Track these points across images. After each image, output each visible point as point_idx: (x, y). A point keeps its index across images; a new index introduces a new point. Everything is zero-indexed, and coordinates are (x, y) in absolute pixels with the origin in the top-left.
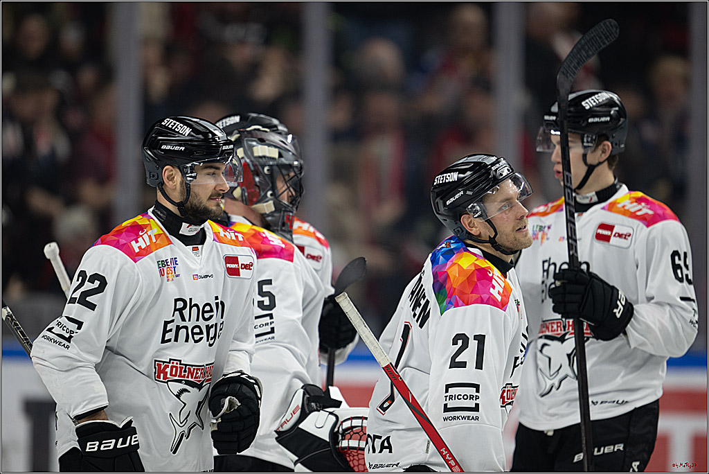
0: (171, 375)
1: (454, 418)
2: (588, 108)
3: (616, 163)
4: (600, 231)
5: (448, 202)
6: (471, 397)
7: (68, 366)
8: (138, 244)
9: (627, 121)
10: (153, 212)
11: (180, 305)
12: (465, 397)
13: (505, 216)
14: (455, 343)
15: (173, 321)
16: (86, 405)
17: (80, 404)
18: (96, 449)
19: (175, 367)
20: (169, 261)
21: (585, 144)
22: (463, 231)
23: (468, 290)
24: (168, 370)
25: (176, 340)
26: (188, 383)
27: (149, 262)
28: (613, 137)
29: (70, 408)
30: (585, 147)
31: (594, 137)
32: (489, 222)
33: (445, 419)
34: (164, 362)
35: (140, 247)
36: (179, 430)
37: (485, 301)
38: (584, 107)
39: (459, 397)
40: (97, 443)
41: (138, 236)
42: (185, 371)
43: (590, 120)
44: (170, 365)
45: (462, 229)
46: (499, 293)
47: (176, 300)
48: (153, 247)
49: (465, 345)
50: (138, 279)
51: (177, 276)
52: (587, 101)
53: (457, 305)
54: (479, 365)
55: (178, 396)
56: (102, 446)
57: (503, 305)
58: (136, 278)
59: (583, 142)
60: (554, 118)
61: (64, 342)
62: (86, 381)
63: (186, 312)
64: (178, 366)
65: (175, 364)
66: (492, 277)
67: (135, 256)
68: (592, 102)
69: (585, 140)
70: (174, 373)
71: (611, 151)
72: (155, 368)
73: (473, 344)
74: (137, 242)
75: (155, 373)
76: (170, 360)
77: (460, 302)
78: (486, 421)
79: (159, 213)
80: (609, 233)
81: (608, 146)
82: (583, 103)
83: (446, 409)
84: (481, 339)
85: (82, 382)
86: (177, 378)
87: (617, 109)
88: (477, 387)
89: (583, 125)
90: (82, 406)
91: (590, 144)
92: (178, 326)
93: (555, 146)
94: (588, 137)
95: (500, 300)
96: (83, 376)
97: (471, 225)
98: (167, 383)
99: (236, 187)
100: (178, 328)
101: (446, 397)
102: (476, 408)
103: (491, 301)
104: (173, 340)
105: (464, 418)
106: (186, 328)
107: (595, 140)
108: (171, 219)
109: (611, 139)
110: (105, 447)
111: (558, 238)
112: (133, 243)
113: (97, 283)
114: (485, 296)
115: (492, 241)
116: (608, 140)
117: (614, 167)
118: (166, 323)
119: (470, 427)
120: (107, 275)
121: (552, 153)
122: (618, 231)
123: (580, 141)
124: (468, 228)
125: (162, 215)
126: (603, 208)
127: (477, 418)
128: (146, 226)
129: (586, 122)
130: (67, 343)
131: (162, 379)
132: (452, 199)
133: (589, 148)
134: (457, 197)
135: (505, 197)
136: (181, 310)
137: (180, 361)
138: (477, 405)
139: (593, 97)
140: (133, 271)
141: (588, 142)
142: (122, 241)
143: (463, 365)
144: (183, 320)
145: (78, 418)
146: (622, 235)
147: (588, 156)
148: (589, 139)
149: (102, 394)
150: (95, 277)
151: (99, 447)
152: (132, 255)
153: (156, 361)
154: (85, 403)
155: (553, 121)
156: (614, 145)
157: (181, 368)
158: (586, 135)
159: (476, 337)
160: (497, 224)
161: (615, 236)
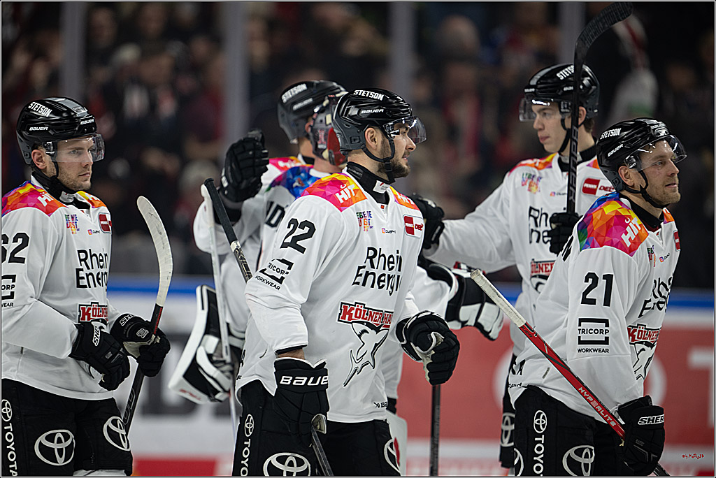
0: (356, 316)
1: (587, 350)
2: (562, 78)
3: (592, 126)
4: (587, 185)
5: (609, 155)
6: (601, 332)
7: (277, 305)
8: (342, 196)
9: (599, 88)
10: (348, 171)
11: (371, 253)
12: (596, 331)
13: (657, 171)
14: (587, 281)
15: (364, 267)
16: (288, 341)
17: (283, 340)
18: (289, 383)
19: (359, 309)
20: (366, 213)
21: (562, 110)
22: (620, 182)
23: (604, 233)
24: (353, 312)
25: (364, 285)
26: (368, 325)
27: (350, 211)
28: (587, 103)
29: (273, 343)
30: (562, 113)
31: (570, 104)
32: (642, 173)
33: (579, 350)
34: (350, 305)
35: (343, 199)
36: (355, 365)
37: (614, 244)
38: (559, 78)
39: (591, 331)
40: (291, 378)
41: (340, 189)
42: (367, 314)
43: (565, 89)
44: (356, 308)
45: (619, 179)
46: (630, 239)
47: (369, 249)
48: (353, 199)
49: (595, 284)
50: (343, 227)
51: (371, 227)
52: (561, 72)
53: (593, 246)
54: (607, 302)
55: (359, 336)
56: (295, 381)
57: (630, 251)
58: (342, 225)
59: (560, 109)
60: (533, 90)
61: (275, 283)
62: (289, 321)
63: (375, 260)
64: (363, 309)
65: (359, 308)
66: (628, 224)
67: (341, 206)
68: (566, 73)
69: (562, 107)
70: (358, 315)
71: (587, 115)
72: (341, 310)
73: (602, 283)
74: (340, 194)
75: (340, 314)
76: (356, 303)
77: (596, 243)
78: (616, 351)
79: (355, 172)
80: (595, 187)
81: (583, 111)
82: (558, 75)
83: (581, 342)
84: (609, 278)
85: (287, 321)
86: (360, 320)
87: (589, 78)
88: (606, 322)
89: (559, 94)
90: (284, 342)
91: (567, 110)
92: (367, 272)
93: (536, 114)
94: (564, 104)
95: (628, 246)
96: (289, 316)
97: (627, 176)
98: (351, 323)
99: (325, 150)
100: (367, 274)
101: (579, 330)
102: (606, 341)
103: (620, 246)
104: (361, 284)
105: (595, 350)
106: (374, 274)
107: (571, 106)
108: (367, 177)
109: (585, 105)
110: (297, 382)
111: (550, 193)
112: (337, 195)
113: (307, 229)
114: (616, 240)
115: (643, 193)
116: (582, 106)
117: (591, 130)
118: (360, 268)
119: (601, 358)
120: (315, 222)
121: (533, 122)
122: (603, 185)
123: (558, 109)
124: (624, 179)
125: (357, 173)
126: (588, 165)
127: (607, 351)
128: (346, 182)
129: (561, 91)
130: (278, 284)
131: (347, 320)
132: (613, 151)
133: (566, 114)
134: (617, 149)
135: (659, 154)
136: (371, 258)
137: (364, 305)
138: (607, 338)
139: (566, 69)
140: (340, 220)
141: (564, 108)
142: (329, 193)
143: (593, 302)
144: (373, 266)
145: (279, 352)
146: (607, 188)
147: (566, 121)
148: (566, 106)
149: (303, 334)
150: (306, 224)
151: (292, 381)
152: (338, 205)
153: (342, 303)
154: (287, 340)
155: (532, 92)
156: (588, 110)
157: (365, 311)
158: (562, 103)
159: (605, 277)
160: (649, 177)
161: (600, 189)
